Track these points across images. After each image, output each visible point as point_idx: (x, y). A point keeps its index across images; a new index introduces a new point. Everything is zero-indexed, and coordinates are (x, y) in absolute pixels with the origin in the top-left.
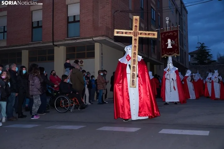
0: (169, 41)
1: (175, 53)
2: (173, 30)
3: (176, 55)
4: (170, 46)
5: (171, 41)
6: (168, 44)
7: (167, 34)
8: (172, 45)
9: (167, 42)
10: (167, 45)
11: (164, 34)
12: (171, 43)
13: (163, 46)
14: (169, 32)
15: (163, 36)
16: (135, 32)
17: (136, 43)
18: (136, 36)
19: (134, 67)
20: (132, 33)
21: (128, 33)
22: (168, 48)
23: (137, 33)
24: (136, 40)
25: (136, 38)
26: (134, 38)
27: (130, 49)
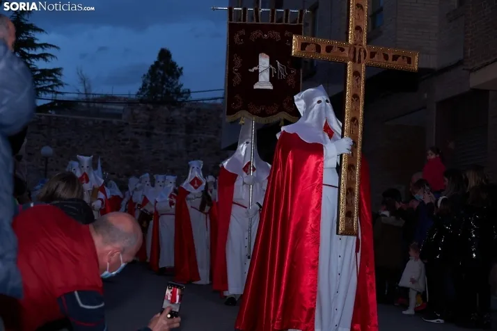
0: (264, 61)
1: (280, 110)
2: (284, 23)
4: (264, 82)
5: (271, 62)
6: (257, 72)
7: (256, 34)
8: (272, 80)
9: (257, 64)
10: (255, 77)
11: (243, 32)
12: (271, 70)
13: (238, 76)
14: (264, 28)
15: (240, 37)
16: (355, 49)
17: (359, 87)
18: (359, 62)
19: (351, 167)
20: (347, 49)
21: (335, 50)
22: (256, 86)
23: (362, 53)
24: (360, 77)
25: (358, 70)
26: (353, 67)
27: (327, 101)
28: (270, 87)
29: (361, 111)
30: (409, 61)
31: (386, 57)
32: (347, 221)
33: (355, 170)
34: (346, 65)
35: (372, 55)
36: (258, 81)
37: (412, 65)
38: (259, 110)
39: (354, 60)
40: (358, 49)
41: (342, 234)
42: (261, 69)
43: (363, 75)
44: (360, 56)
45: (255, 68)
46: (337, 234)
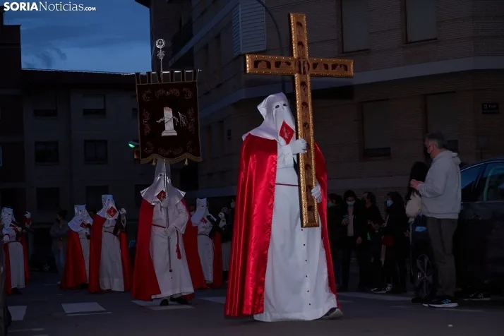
0: (168, 114)
1: (186, 151)
2: (181, 81)
3: (189, 161)
4: (169, 130)
5: (175, 114)
6: (163, 122)
7: (161, 92)
8: (175, 128)
9: (162, 115)
10: (162, 126)
11: (149, 91)
12: (174, 120)
13: (148, 127)
14: (166, 87)
15: (148, 95)
16: (300, 62)
17: (307, 95)
18: (305, 73)
19: (307, 167)
20: (293, 63)
21: (283, 64)
22: (164, 134)
23: (306, 65)
24: (307, 86)
25: (304, 80)
26: (300, 78)
27: (284, 105)
28: (175, 134)
29: (311, 117)
30: (346, 68)
31: (326, 67)
32: (309, 215)
33: (311, 168)
34: (294, 77)
35: (315, 66)
36: (164, 129)
37: (348, 72)
38: (167, 153)
39: (300, 72)
40: (302, 63)
41: (306, 227)
42: (166, 120)
43: (309, 85)
44: (304, 68)
45: (162, 119)
46: (302, 226)
